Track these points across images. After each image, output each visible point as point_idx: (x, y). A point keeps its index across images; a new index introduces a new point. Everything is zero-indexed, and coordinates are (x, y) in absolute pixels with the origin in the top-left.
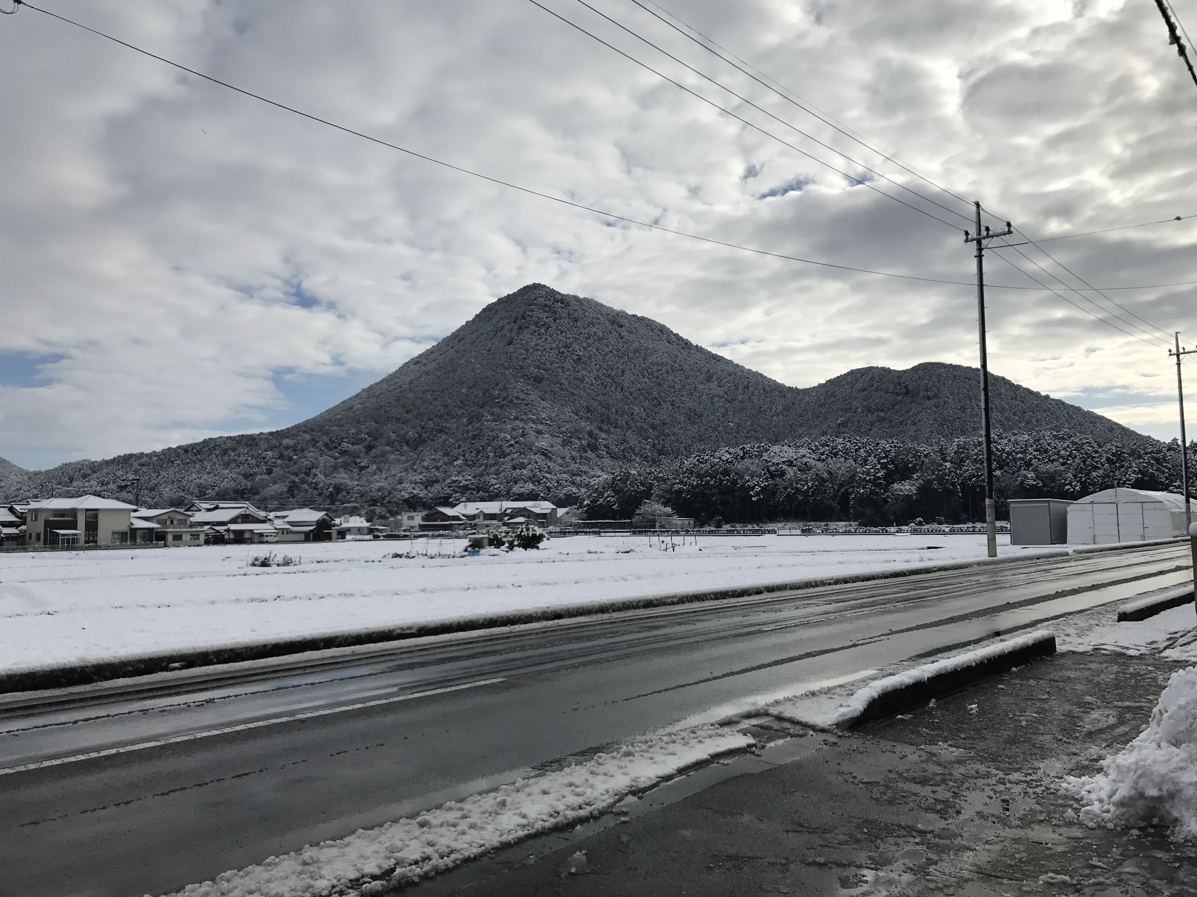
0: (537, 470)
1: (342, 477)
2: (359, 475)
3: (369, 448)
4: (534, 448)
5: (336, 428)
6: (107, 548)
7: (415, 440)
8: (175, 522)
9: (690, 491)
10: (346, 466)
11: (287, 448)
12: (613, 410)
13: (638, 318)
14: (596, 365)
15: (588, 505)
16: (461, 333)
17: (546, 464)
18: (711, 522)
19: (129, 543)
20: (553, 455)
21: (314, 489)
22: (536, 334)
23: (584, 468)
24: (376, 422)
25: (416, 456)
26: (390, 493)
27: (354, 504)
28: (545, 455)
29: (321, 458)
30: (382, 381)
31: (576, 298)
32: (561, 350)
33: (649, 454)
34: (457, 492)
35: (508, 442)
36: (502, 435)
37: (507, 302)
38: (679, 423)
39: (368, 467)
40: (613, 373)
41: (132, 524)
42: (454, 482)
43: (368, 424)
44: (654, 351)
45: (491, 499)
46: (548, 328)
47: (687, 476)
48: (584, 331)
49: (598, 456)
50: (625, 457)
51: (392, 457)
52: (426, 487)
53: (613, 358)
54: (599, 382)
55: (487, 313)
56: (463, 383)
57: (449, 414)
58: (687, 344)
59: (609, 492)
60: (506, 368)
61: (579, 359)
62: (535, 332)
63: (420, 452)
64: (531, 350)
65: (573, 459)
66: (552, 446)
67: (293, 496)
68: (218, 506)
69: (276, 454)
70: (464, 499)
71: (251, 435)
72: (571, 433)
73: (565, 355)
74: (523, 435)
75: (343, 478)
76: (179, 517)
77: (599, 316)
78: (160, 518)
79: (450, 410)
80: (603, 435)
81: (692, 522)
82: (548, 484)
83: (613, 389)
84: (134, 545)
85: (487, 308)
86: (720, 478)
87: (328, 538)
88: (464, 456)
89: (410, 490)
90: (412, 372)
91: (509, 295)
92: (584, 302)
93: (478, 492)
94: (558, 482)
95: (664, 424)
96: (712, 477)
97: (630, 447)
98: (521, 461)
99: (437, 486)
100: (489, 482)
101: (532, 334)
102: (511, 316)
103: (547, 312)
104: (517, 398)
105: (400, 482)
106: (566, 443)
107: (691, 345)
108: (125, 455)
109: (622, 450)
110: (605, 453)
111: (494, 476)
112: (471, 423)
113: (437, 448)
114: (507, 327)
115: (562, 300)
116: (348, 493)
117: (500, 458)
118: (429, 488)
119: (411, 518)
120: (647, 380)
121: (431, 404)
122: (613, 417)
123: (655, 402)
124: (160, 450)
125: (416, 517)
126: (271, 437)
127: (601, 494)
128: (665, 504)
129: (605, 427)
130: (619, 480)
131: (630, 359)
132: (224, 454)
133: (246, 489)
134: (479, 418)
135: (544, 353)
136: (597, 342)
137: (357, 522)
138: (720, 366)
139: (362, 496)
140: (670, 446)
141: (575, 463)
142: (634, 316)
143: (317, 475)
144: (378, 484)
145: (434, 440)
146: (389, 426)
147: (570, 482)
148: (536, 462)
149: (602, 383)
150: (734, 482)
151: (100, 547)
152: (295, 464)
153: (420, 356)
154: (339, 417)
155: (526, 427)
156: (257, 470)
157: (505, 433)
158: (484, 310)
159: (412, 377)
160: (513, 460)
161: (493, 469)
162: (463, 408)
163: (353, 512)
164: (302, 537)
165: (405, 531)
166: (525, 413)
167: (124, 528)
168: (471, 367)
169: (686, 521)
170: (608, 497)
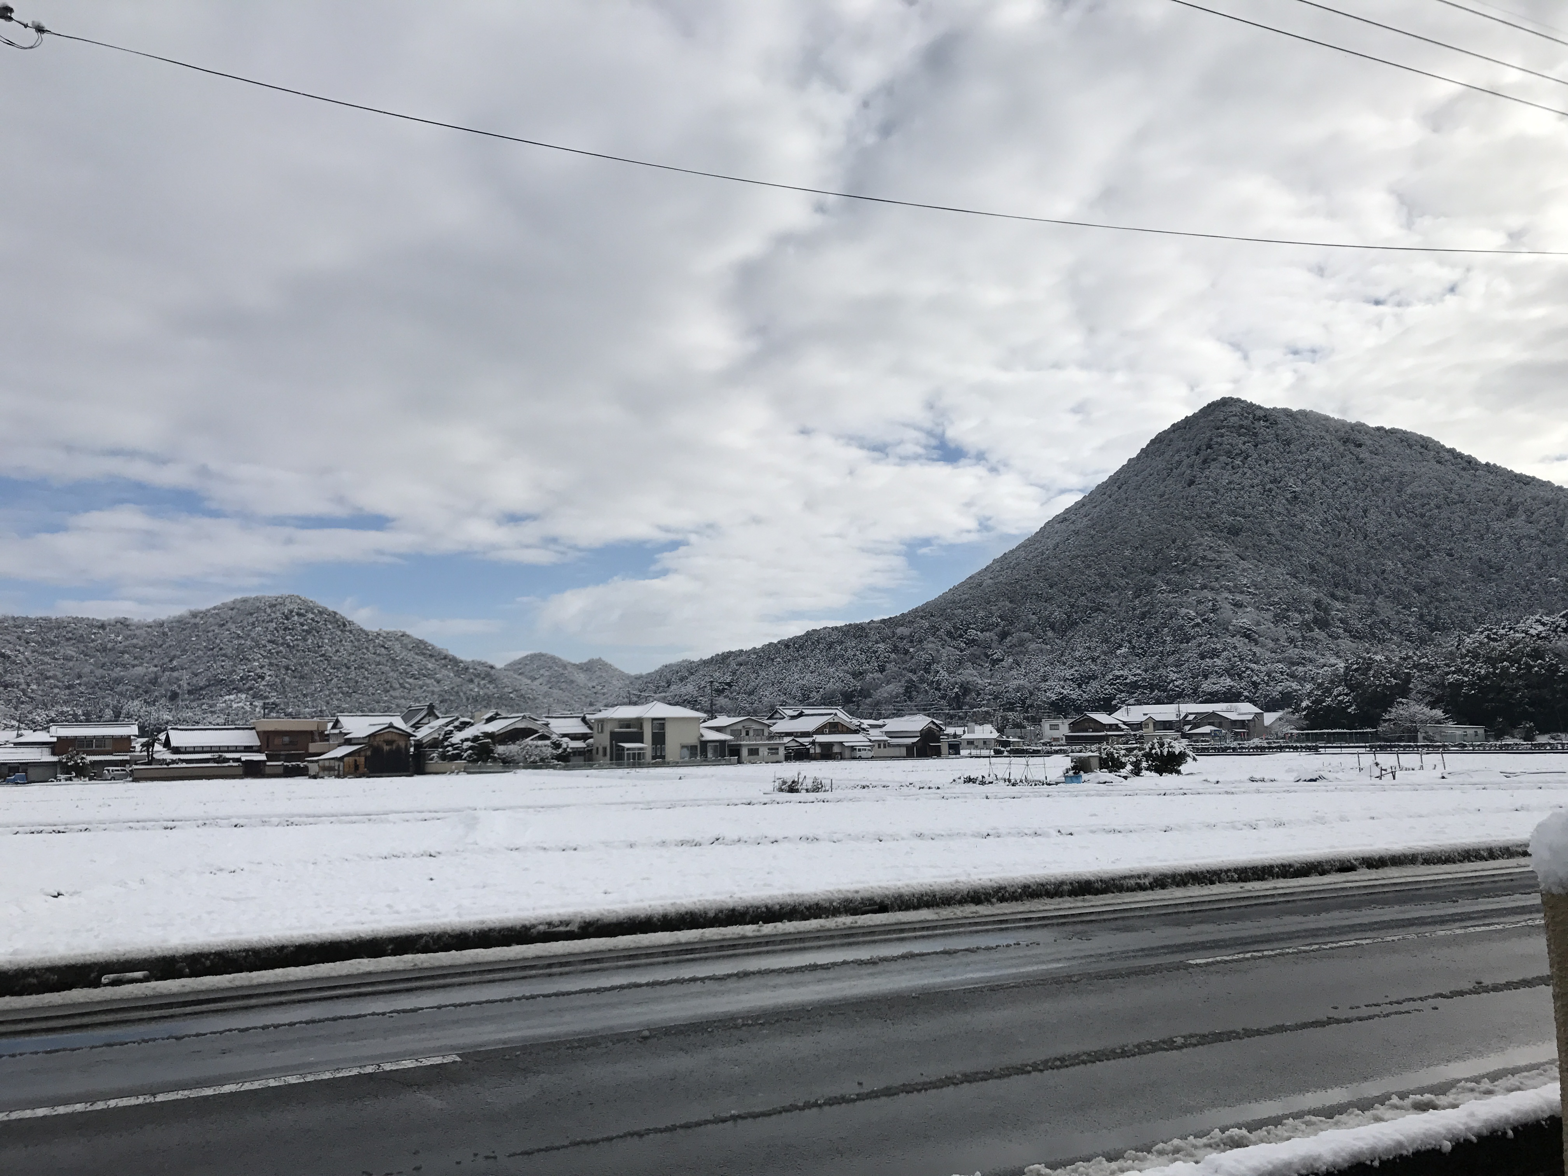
0: (1236, 659)
1: (969, 674)
2: (991, 670)
3: (1003, 635)
4: (1230, 628)
5: (960, 610)
6: (676, 764)
7: (1062, 623)
8: (751, 733)
9: (1474, 683)
10: (974, 660)
11: (902, 638)
12: (1352, 567)
13: (1386, 431)
14: (1322, 503)
15: (1308, 707)
16: (1122, 476)
17: (1250, 650)
18: (1516, 732)
19: (698, 758)
20: (1259, 636)
21: (937, 689)
22: (1229, 467)
23: (1307, 654)
24: (1011, 602)
25: (1064, 643)
26: (1031, 694)
27: (986, 709)
28: (1248, 636)
29: (943, 650)
30: (1018, 548)
31: (1287, 412)
32: (1267, 487)
33: (1413, 630)
34: (1123, 692)
35: (1193, 620)
36: (1184, 611)
37: (1185, 428)
38: (1463, 582)
39: (1002, 660)
40: (1350, 514)
41: (702, 736)
42: (1118, 677)
43: (1000, 604)
44: (1415, 476)
45: (1170, 700)
46: (1246, 458)
47: (1469, 662)
48: (1301, 457)
49: (1330, 636)
50: (1374, 635)
51: (1033, 646)
52: (1080, 686)
53: (1349, 492)
54: (1328, 529)
55: (1157, 446)
56: (1126, 543)
57: (1107, 586)
58: (1470, 463)
59: (1341, 688)
60: (1186, 518)
61: (1296, 498)
62: (1227, 464)
63: (1070, 639)
64: (1222, 491)
65: (1291, 640)
66: (1258, 624)
67: (910, 698)
68: (802, 712)
69: (889, 647)
70: (1132, 701)
71: (860, 624)
72: (1287, 603)
73: (1273, 493)
74: (1214, 611)
75: (971, 675)
76: (755, 726)
77: (1323, 433)
78: (735, 728)
79: (1110, 581)
80: (1338, 605)
81: (1481, 731)
82: (1255, 678)
83: (1350, 537)
84: (705, 761)
85: (1156, 438)
86: (1526, 663)
87: (936, 753)
88: (1130, 642)
89: (1058, 689)
90: (1057, 533)
91: (1187, 417)
92: (1299, 417)
93: (1152, 691)
94: (1268, 674)
95: (1438, 584)
96: (1513, 661)
97: (1382, 622)
98: (1213, 646)
99: (1094, 684)
100: (1167, 677)
101: (1223, 468)
102: (1190, 447)
103: (1244, 435)
104: (1204, 558)
105: (1045, 679)
106: (1279, 619)
107: (1477, 463)
108: (723, 654)
109: (1370, 626)
110: (1341, 631)
111: (1174, 669)
112: (1139, 596)
113: (1093, 631)
114: (1186, 461)
115: (1265, 416)
116: (978, 694)
117: (1181, 643)
118: (1084, 686)
119: (1054, 727)
120: (1405, 521)
121: (1083, 573)
122: (1352, 577)
123: (1421, 552)
124: (760, 646)
125: (1061, 726)
126: (883, 626)
127: (1328, 691)
128: (1433, 705)
129: (1340, 593)
130: (1356, 670)
131: (1376, 492)
132: (830, 648)
133: (855, 690)
134: (1149, 588)
135: (1242, 492)
136: (1322, 472)
137: (987, 732)
138: (1529, 491)
139: (996, 698)
140: (1450, 617)
141: (1295, 646)
142: (1379, 429)
143: (938, 672)
144: (1016, 682)
145: (1088, 622)
146: (1027, 605)
147: (1287, 675)
148: (1235, 648)
149: (1333, 530)
150: (1553, 669)
151: (668, 763)
152: (912, 658)
153: (1068, 511)
154: (966, 596)
155: (1218, 598)
156: (866, 667)
157: (1187, 608)
158: (1153, 442)
159: (1057, 539)
160: (1200, 645)
161: (1171, 659)
162: (1126, 577)
163: (984, 719)
164: (904, 751)
165: (1044, 744)
166: (1217, 579)
167: (693, 741)
168: (1136, 521)
169: (1470, 730)
170: (1339, 695)
